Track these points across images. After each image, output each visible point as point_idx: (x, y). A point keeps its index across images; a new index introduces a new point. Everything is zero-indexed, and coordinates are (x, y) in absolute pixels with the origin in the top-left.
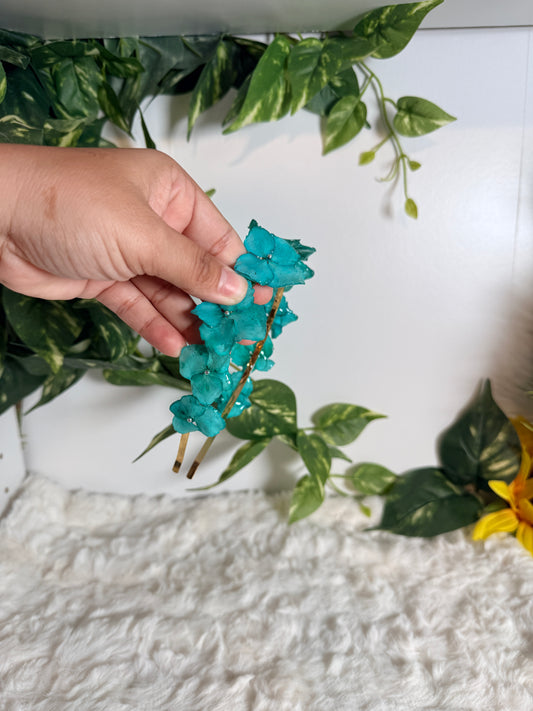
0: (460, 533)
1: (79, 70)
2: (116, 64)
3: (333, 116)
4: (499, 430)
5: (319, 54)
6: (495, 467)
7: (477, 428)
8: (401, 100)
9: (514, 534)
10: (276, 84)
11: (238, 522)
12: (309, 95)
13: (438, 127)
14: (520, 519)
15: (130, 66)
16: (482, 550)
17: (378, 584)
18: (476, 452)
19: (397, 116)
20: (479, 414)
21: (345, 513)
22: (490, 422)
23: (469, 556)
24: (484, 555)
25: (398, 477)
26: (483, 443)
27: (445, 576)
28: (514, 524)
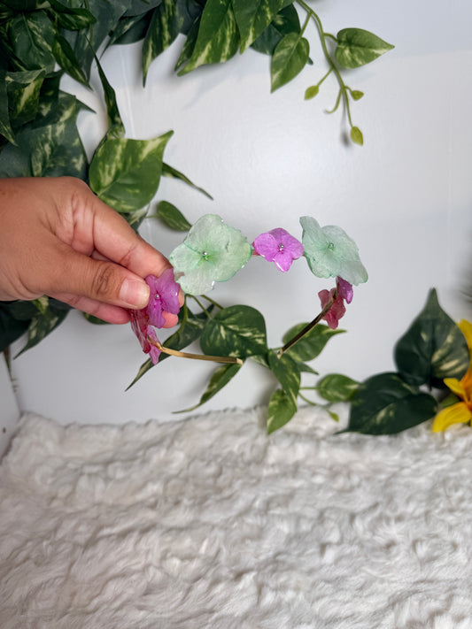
0: (422, 427)
1: (32, 25)
2: (67, 16)
3: (277, 55)
4: (448, 334)
6: (446, 366)
7: (426, 333)
8: (341, 33)
9: (469, 424)
10: (223, 25)
12: (255, 33)
13: (377, 55)
15: (80, 17)
16: (443, 441)
17: (355, 479)
18: (428, 356)
19: (338, 48)
20: (427, 322)
21: (317, 420)
22: (438, 328)
23: (432, 446)
24: (445, 445)
25: (360, 384)
26: (434, 346)
27: (414, 467)
28: (467, 416)
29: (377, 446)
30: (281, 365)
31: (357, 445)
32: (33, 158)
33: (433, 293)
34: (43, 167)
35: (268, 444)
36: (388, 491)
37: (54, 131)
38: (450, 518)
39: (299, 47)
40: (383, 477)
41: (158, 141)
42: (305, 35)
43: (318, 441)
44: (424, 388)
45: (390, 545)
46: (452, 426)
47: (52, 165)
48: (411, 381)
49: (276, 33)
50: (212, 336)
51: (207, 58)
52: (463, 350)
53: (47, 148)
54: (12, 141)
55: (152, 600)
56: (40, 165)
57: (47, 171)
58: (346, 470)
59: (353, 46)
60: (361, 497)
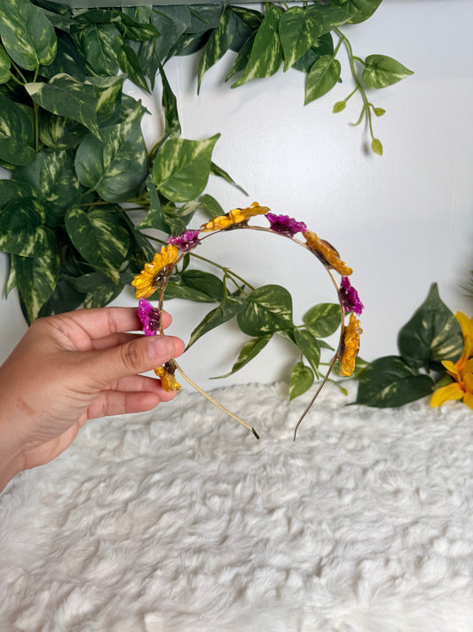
0: (421, 402)
1: (102, 35)
2: (134, 29)
3: (312, 73)
4: (446, 323)
5: (300, 20)
6: (443, 351)
7: (427, 322)
8: (369, 58)
9: (462, 400)
10: (270, 45)
12: (296, 54)
13: (399, 79)
14: (464, 390)
15: (146, 31)
16: (440, 414)
17: (366, 442)
18: (427, 341)
19: (365, 71)
20: (429, 311)
21: (329, 394)
22: (437, 317)
23: (430, 418)
24: (441, 417)
25: (369, 364)
26: (433, 333)
27: (416, 433)
28: (460, 394)
29: (383, 417)
30: (304, 341)
31: (365, 416)
32: (105, 151)
33: (434, 287)
34: (112, 159)
35: (289, 411)
36: (394, 451)
37: (122, 129)
38: (446, 472)
39: (331, 67)
40: (389, 440)
41: (208, 143)
42: (337, 57)
43: (331, 411)
44: (422, 371)
45: (396, 492)
46: (447, 402)
47: (119, 159)
48: (412, 364)
49: (312, 54)
50: (247, 312)
51: (256, 74)
52: (459, 337)
53: (116, 143)
54: (99, 137)
55: (201, 528)
56: (109, 158)
57: (114, 163)
58: (356, 434)
59: (379, 69)
60: (371, 455)
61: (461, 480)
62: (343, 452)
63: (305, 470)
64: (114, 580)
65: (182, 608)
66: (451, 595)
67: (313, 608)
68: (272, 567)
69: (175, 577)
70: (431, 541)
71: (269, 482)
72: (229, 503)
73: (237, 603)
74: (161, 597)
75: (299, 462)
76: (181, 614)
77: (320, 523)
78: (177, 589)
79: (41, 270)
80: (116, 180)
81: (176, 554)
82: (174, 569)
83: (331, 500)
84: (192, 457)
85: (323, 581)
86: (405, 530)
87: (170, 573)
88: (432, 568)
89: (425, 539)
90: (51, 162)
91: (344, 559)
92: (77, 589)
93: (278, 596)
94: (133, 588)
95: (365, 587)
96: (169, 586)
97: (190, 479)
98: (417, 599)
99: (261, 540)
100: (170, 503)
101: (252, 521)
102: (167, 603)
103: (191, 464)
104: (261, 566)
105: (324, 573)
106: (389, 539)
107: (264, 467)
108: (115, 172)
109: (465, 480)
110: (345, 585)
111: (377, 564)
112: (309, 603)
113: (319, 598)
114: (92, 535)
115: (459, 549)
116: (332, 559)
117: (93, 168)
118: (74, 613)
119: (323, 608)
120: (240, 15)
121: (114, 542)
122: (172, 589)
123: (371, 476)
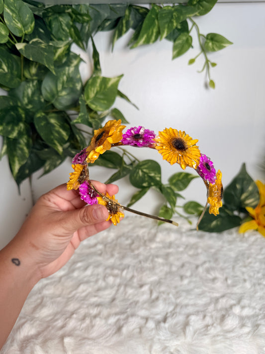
0: (234, 230)
1: (61, 19)
3: (177, 42)
4: (250, 185)
5: (170, 13)
6: (248, 202)
7: (239, 185)
8: (208, 35)
9: (257, 230)
10: (152, 26)
11: (134, 228)
12: (168, 32)
13: (224, 47)
14: (259, 224)
15: (85, 17)
16: (244, 237)
17: (200, 251)
18: (239, 196)
19: (206, 42)
20: (240, 179)
21: (181, 223)
22: (245, 182)
23: (238, 239)
26: (242, 191)
27: (229, 247)
28: (256, 226)
29: (211, 238)
30: (167, 192)
31: (201, 237)
32: (59, 82)
33: (244, 166)
34: (62, 86)
35: (157, 232)
36: (215, 256)
37: (69, 70)
38: (244, 269)
39: (187, 40)
40: (213, 251)
41: (116, 79)
42: (191, 34)
43: (182, 233)
44: (236, 213)
45: (214, 280)
46: (248, 231)
47: (66, 86)
48: (230, 209)
49: (177, 32)
50: (135, 175)
51: (144, 42)
52: (257, 194)
53: (65, 78)
54: (54, 73)
55: (101, 293)
57: (64, 88)
58: (195, 246)
59: (214, 41)
60: (202, 258)
61: (252, 274)
62: (186, 256)
63: (163, 265)
64: (50, 318)
65: (86, 335)
66: (239, 337)
67: (159, 339)
68: (138, 316)
69: (84, 319)
70: (231, 307)
71: (142, 270)
72: (118, 281)
73: (116, 335)
74: (74, 329)
75: (160, 260)
76: (84, 338)
77: (168, 294)
78: (84, 325)
79: (21, 146)
80: (64, 98)
81: (85, 306)
82: (84, 314)
83: (176, 281)
84: (100, 255)
85: (167, 325)
86: (217, 300)
87: (81, 317)
88: (230, 321)
89: (228, 306)
90: (29, 87)
91: (180, 314)
92: (29, 322)
93: (140, 332)
94: (59, 323)
95: (190, 330)
96: (79, 323)
97: (97, 266)
98: (219, 338)
99: (134, 302)
100: (85, 279)
101: (130, 291)
102: (78, 332)
103: (99, 258)
104: (133, 315)
105: (168, 321)
106: (207, 305)
107: (140, 262)
108: (64, 93)
109: (254, 274)
110: (179, 328)
111: (198, 318)
112: (157, 337)
113: (163, 335)
114: (40, 293)
115: (247, 312)
116: (173, 313)
117: (51, 91)
118: (26, 334)
119: (164, 340)
120: (137, 10)
121: (52, 298)
122: (81, 325)
123: (200, 270)
